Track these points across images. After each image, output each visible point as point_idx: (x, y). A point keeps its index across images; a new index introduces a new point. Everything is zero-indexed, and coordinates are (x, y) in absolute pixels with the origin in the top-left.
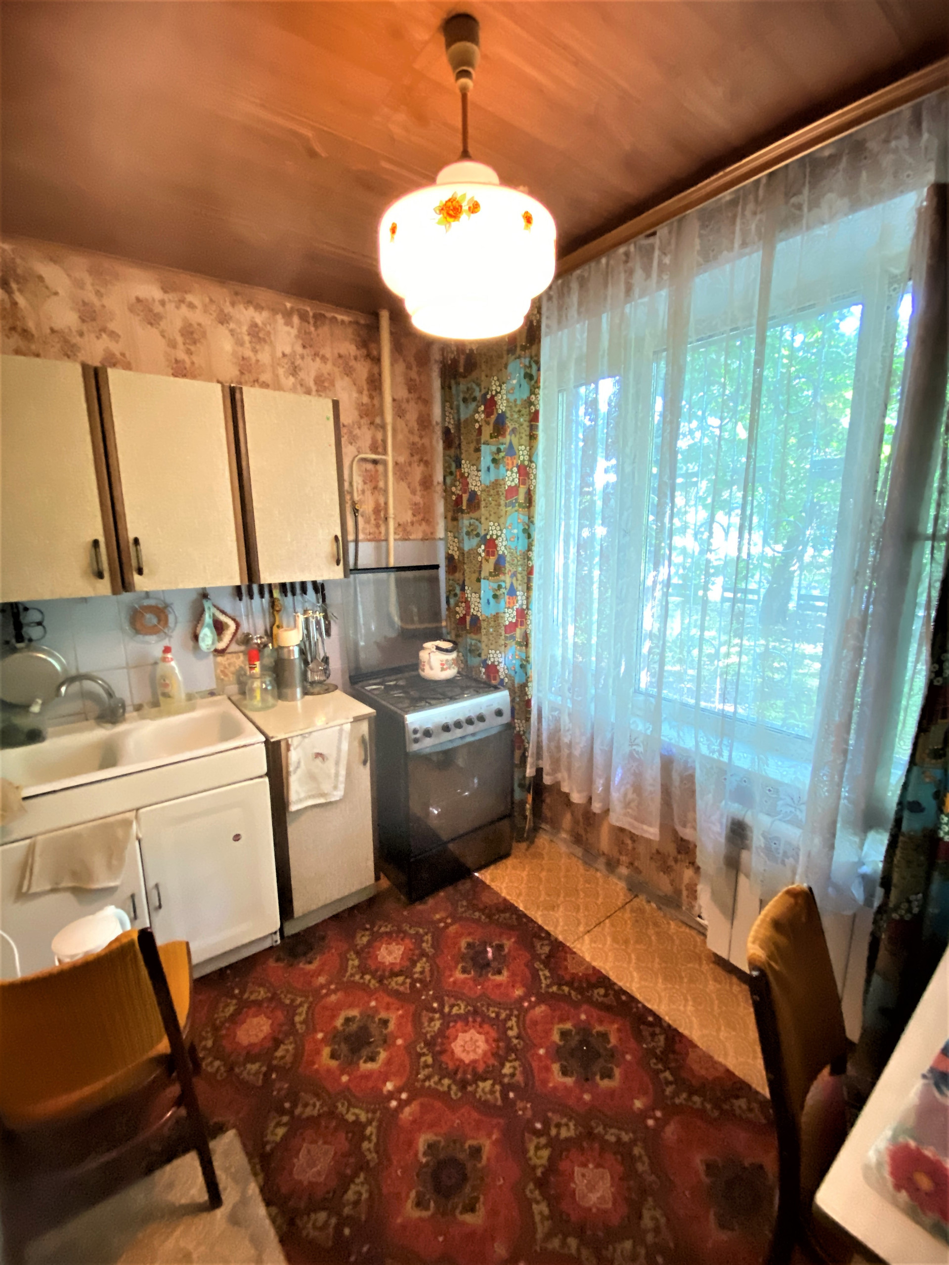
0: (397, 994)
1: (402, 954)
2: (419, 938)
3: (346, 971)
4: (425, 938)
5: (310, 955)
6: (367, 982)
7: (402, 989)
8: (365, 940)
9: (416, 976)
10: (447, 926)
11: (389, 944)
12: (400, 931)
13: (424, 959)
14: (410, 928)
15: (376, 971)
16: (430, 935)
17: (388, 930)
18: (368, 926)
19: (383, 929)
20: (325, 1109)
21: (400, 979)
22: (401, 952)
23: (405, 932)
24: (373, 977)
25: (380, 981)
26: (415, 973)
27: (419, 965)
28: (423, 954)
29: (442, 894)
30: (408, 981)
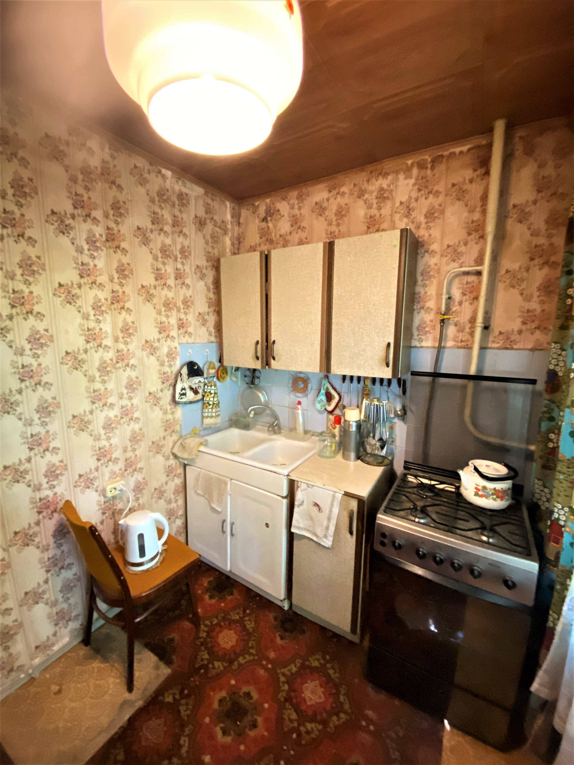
0: (280, 720)
1: (317, 703)
2: (337, 710)
3: (284, 668)
4: (342, 715)
5: (287, 634)
6: (282, 688)
7: (287, 722)
8: (316, 664)
9: (302, 729)
10: (366, 730)
11: (321, 686)
12: (337, 686)
13: (320, 727)
14: (344, 695)
15: (294, 691)
16: (348, 717)
17: (333, 676)
18: (328, 657)
19: (331, 672)
20: (186, 718)
21: (294, 716)
22: (319, 701)
23: (338, 693)
24: (288, 692)
25: (286, 700)
26: (304, 725)
27: (313, 725)
28: (324, 723)
29: (397, 702)
30: (296, 724)
